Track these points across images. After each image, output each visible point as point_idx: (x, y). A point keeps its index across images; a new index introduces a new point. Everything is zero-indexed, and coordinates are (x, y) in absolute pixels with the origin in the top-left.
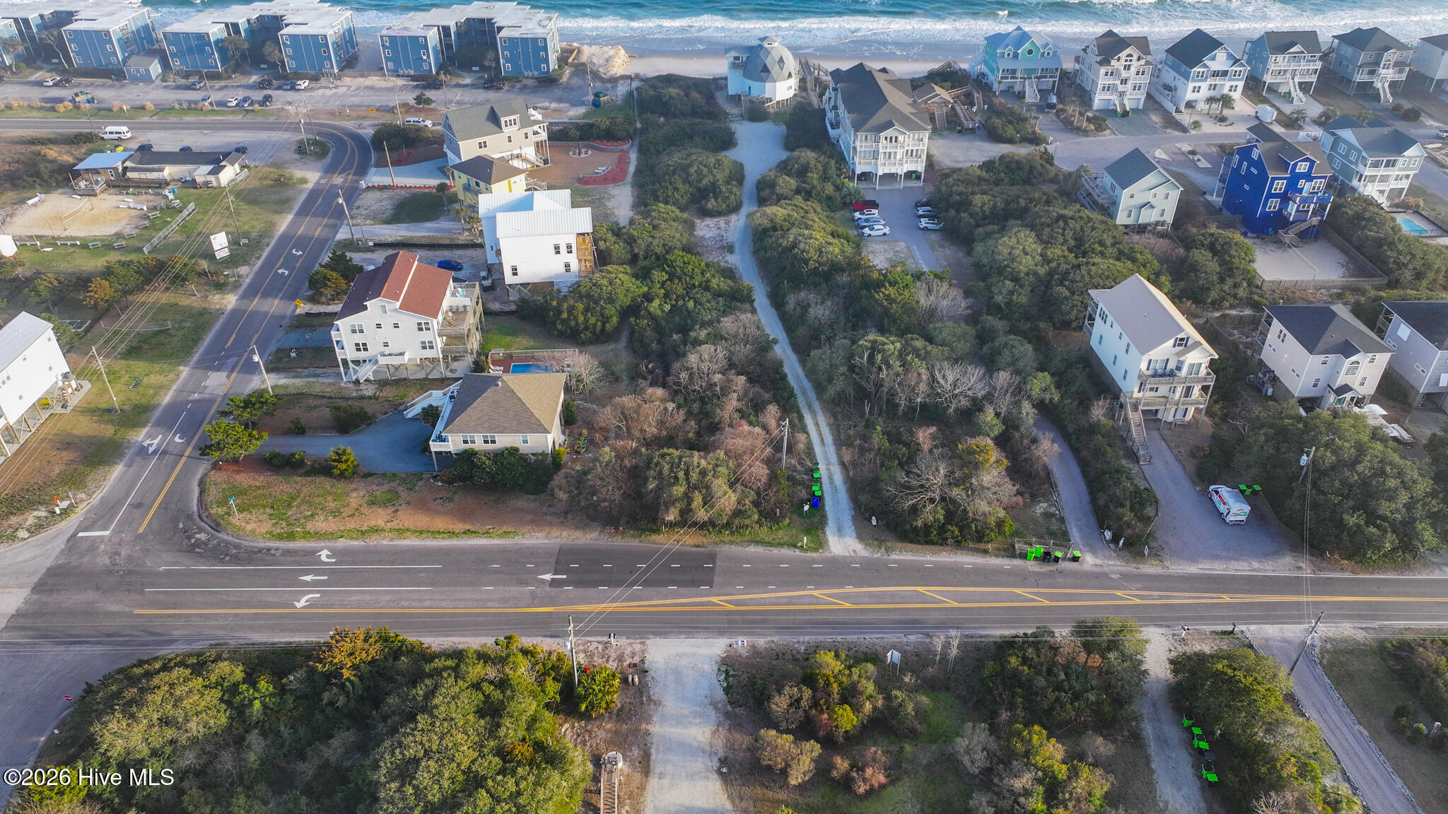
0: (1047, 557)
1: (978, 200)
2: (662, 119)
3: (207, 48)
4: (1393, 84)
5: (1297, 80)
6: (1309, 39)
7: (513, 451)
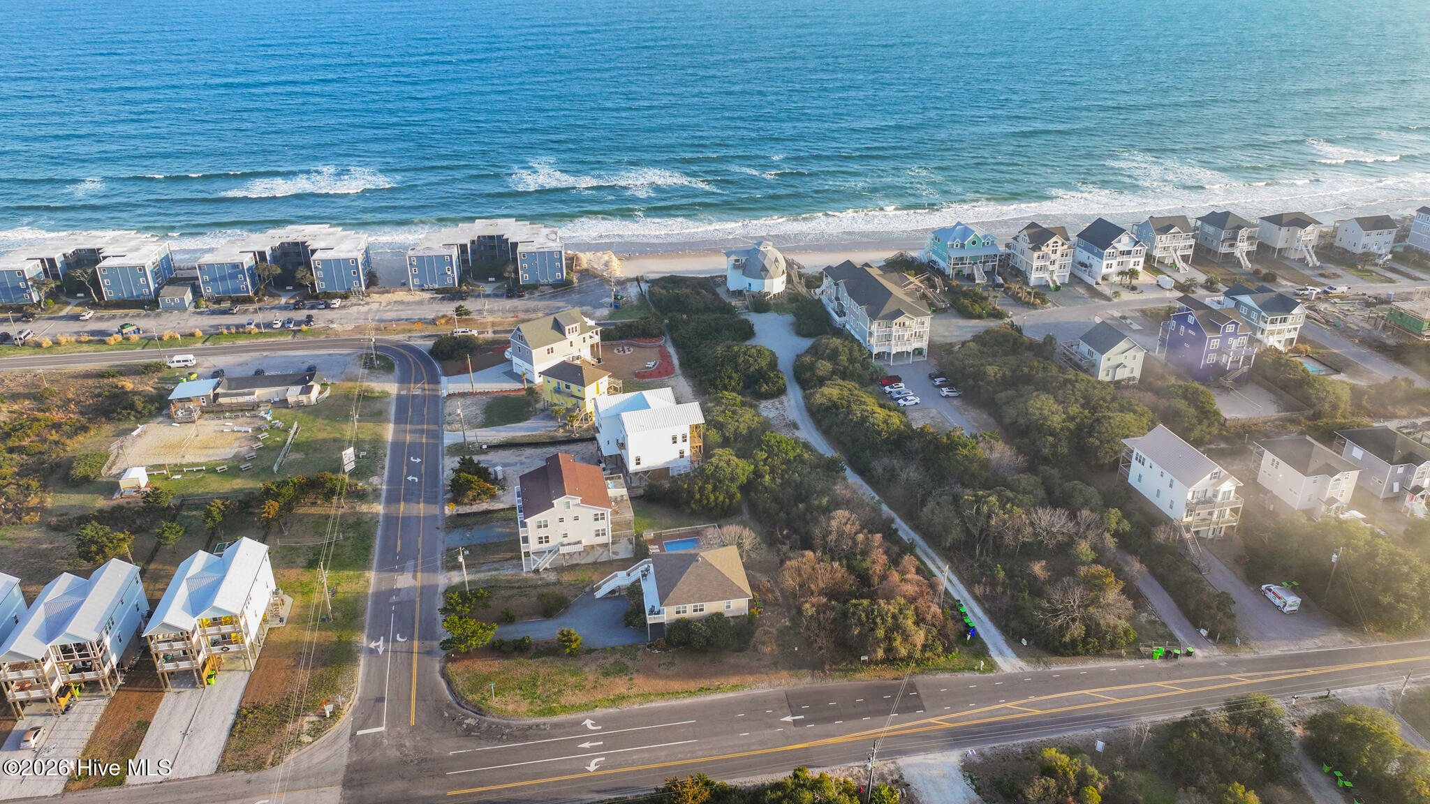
0: (1168, 655)
1: (991, 370)
2: (685, 316)
3: (240, 276)
4: (1248, 253)
5: (1179, 253)
6: (1181, 221)
7: (719, 615)
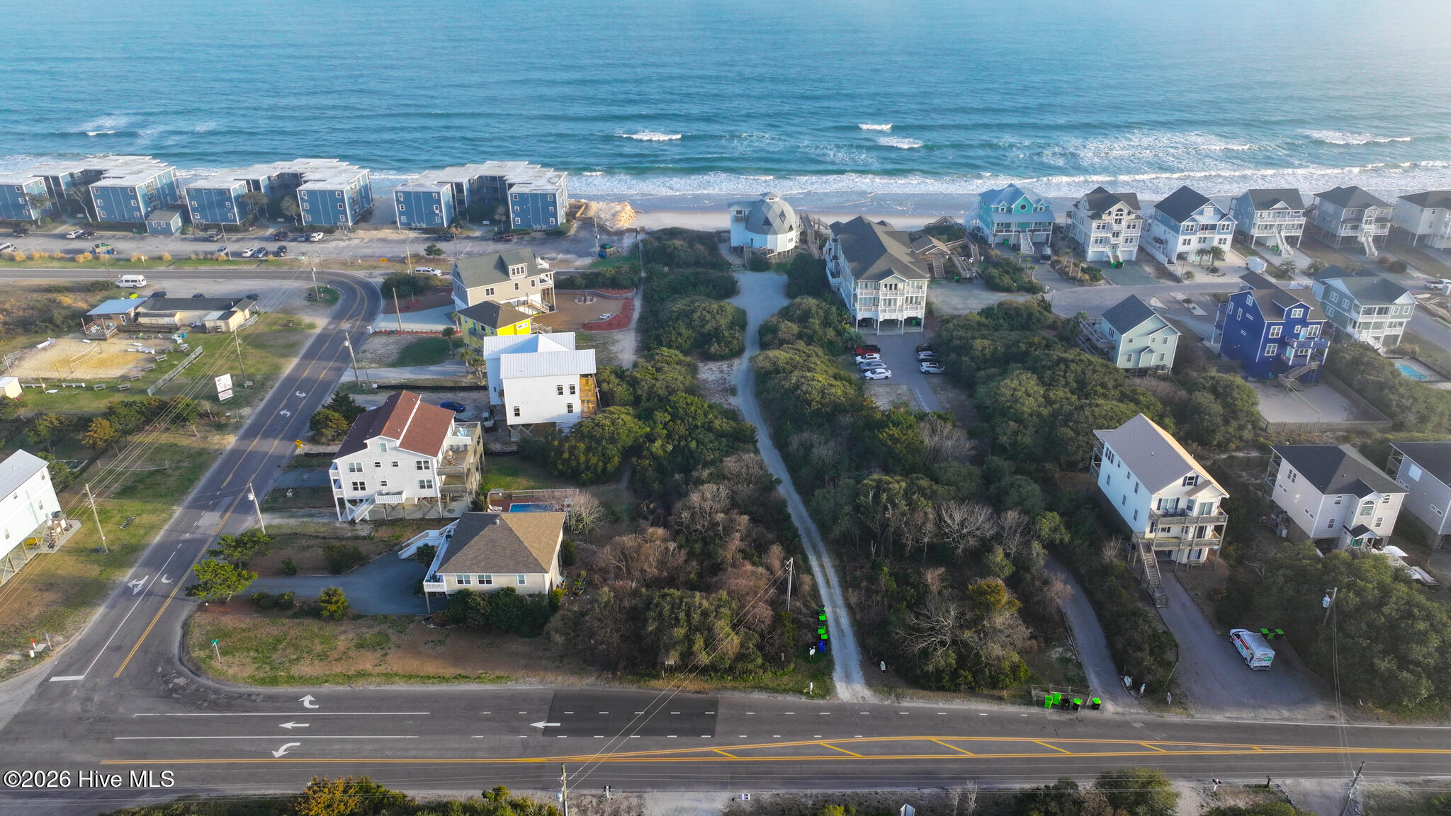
0: (1065, 705)
1: (978, 344)
2: (666, 269)
3: (228, 203)
4: (1377, 239)
5: (1283, 234)
6: (1292, 197)
7: (509, 592)
